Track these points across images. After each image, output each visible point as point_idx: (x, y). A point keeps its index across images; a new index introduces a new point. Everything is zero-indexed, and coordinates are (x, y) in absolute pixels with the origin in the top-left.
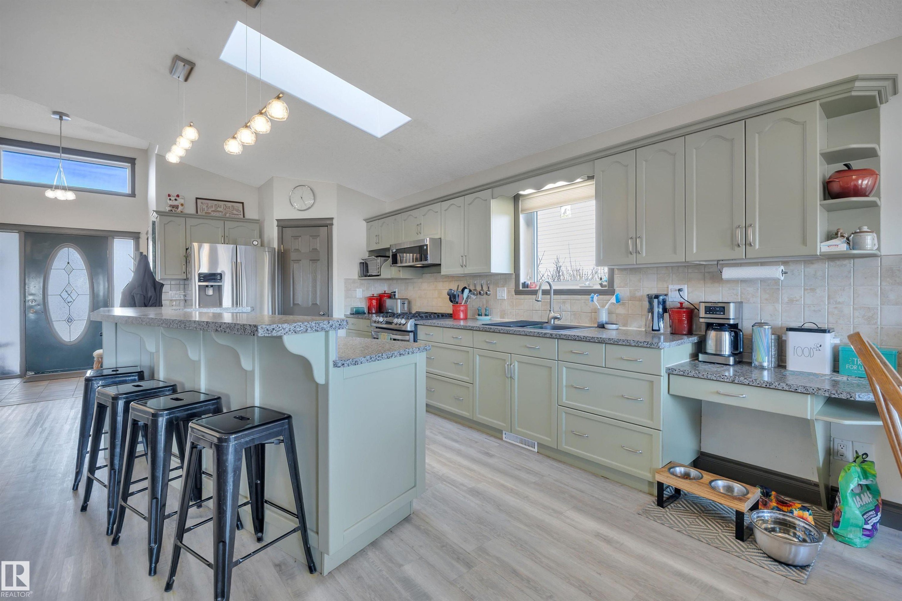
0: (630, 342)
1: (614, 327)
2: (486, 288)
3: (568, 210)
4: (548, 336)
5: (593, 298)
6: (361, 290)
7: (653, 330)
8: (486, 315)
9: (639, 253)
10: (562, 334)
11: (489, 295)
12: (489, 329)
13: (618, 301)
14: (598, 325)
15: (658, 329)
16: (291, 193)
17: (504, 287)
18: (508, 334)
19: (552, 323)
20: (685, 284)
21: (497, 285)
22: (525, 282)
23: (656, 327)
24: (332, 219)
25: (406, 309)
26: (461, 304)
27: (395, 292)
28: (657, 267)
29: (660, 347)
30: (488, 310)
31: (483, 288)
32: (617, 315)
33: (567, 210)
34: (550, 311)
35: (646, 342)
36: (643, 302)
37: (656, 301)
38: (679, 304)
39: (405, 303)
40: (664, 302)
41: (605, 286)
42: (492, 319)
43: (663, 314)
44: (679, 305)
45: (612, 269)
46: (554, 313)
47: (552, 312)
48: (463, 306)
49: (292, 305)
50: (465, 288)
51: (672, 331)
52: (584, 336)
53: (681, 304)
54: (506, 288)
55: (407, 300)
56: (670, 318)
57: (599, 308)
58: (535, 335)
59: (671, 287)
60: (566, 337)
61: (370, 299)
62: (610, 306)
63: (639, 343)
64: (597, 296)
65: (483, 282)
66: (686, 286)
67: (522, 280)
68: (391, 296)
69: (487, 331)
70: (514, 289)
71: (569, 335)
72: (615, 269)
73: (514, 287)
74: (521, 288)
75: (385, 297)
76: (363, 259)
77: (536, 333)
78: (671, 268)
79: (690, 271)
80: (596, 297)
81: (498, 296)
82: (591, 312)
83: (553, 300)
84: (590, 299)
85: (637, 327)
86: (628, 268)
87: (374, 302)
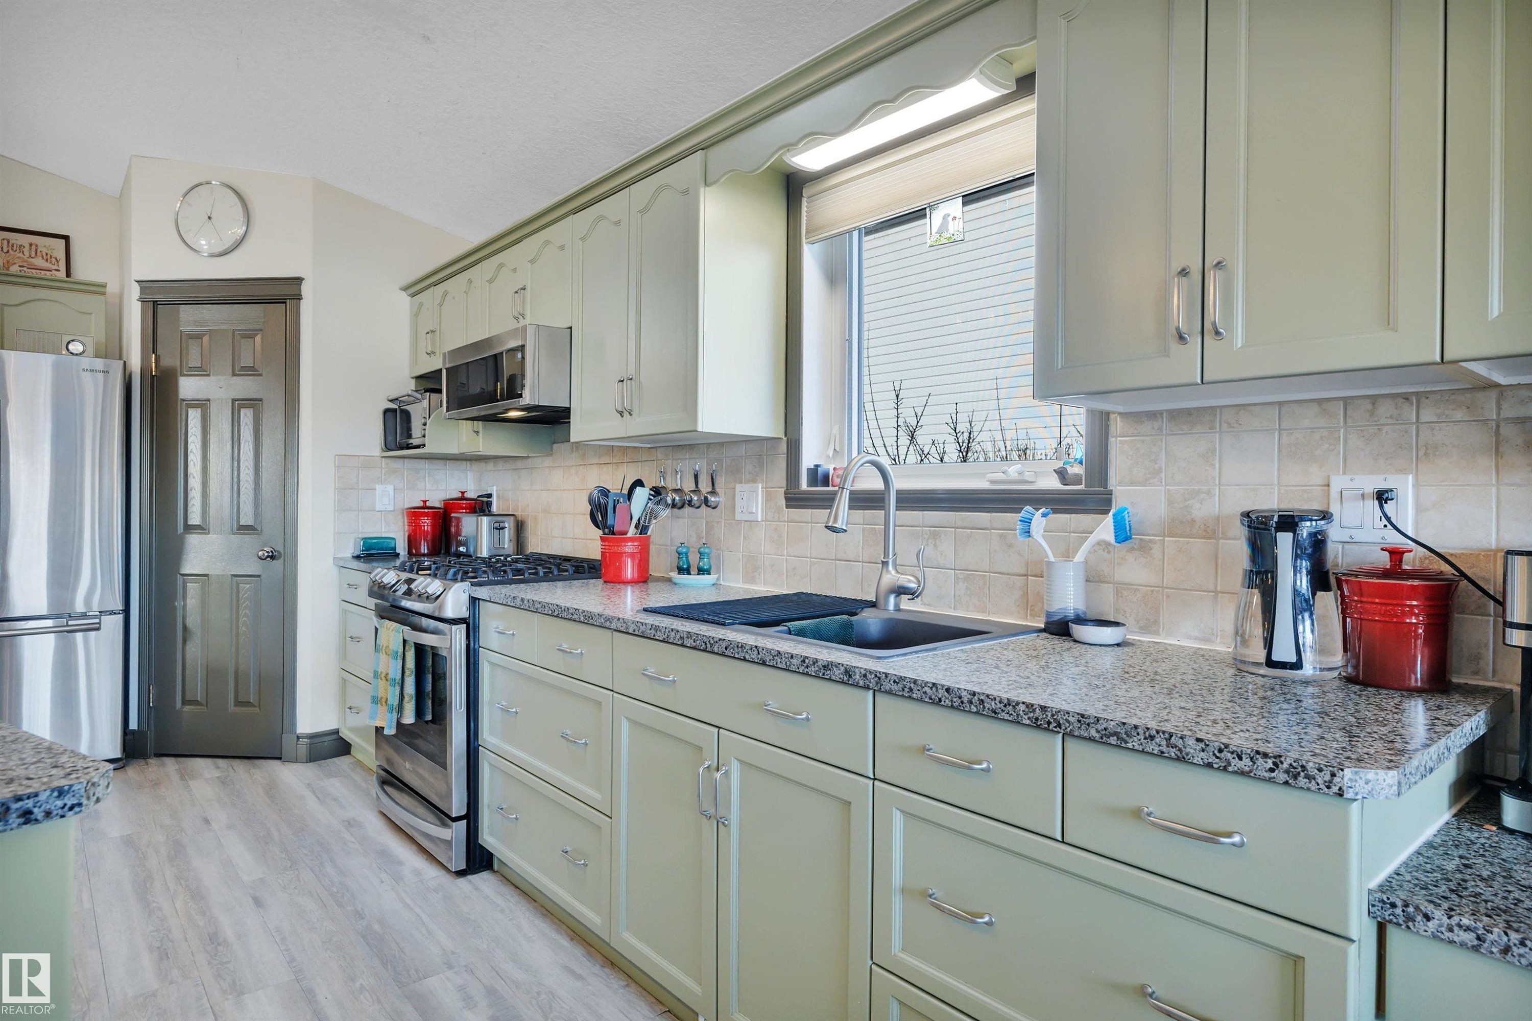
0: (1180, 743)
1: (1107, 634)
2: (707, 485)
3: (954, 218)
4: (837, 673)
5: (1028, 522)
6: (390, 488)
7: (1271, 663)
8: (701, 571)
9: (1217, 333)
10: (886, 675)
11: (714, 508)
12: (653, 631)
13: (1123, 534)
14: (1047, 623)
15: (1293, 659)
16: (178, 205)
17: (754, 481)
18: (709, 652)
19: (891, 607)
20: (1403, 471)
21: (735, 473)
22: (817, 466)
23: (1284, 651)
24: (299, 280)
25: (506, 546)
26: (626, 533)
27: (490, 496)
28: (1280, 404)
29: (1349, 794)
30: (708, 554)
31: (700, 486)
32: (1120, 588)
33: (950, 219)
34: (885, 564)
35: (1265, 755)
36: (1221, 541)
37: (1285, 540)
38: (1387, 554)
39: (503, 528)
40: (1318, 542)
41: (1077, 480)
42: (722, 583)
43: (1314, 594)
44: (1384, 560)
45: (1101, 412)
46: (898, 572)
47: (890, 568)
48: (632, 539)
49: (181, 529)
50: (639, 483)
51: (1356, 667)
52: (974, 694)
53: (1396, 554)
54: (760, 485)
55: (512, 518)
56: (1344, 612)
57: (1052, 559)
58: (793, 668)
59: (1339, 482)
60: (900, 686)
61: (414, 514)
62: (1092, 551)
63: (1226, 755)
64: (1044, 515)
65: (700, 465)
66: (1410, 477)
67: (809, 458)
68: (481, 506)
69: (646, 637)
70: (783, 490)
71: (915, 682)
72: (1112, 416)
73: (784, 485)
74: (804, 485)
75: (463, 508)
76: (390, 398)
77: (794, 661)
78: (1341, 403)
79: (1428, 415)
80: (1039, 521)
81: (738, 510)
82: (1023, 571)
83: (895, 526)
84: (1019, 526)
85: (1196, 638)
86: (1161, 413)
87: (426, 524)
